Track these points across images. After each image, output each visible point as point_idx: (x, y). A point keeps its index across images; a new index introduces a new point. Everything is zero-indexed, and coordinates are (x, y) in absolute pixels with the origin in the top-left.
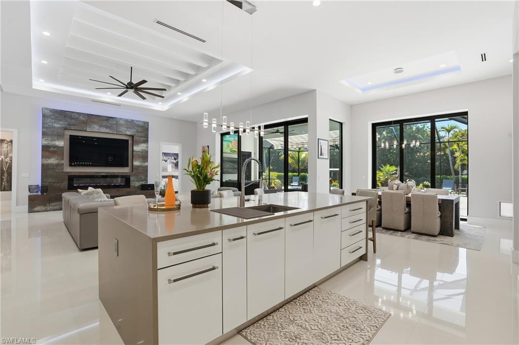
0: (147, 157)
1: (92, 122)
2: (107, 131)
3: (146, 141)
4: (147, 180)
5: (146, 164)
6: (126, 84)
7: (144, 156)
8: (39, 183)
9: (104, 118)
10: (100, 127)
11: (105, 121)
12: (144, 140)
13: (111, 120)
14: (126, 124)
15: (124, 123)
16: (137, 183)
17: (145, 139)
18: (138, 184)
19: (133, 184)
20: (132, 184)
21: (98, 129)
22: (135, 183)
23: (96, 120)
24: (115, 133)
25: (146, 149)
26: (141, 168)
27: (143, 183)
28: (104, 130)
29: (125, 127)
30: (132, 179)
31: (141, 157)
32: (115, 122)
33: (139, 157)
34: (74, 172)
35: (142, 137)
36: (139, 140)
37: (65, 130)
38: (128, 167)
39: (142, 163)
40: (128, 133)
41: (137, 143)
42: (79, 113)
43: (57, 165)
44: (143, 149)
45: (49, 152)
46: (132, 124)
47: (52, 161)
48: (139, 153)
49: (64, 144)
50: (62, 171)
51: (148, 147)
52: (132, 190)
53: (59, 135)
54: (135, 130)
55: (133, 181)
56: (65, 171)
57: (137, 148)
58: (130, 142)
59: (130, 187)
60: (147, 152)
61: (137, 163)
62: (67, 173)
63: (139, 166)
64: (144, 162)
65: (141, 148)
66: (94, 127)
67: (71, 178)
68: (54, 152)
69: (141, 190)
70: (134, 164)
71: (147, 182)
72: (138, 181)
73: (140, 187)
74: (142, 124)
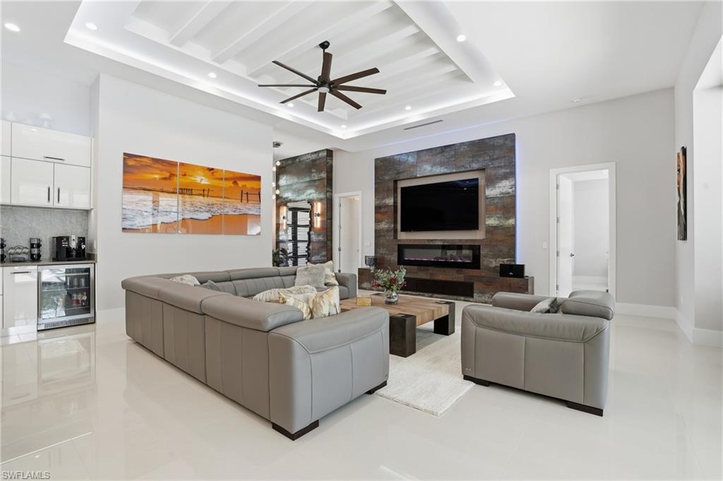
0: (514, 207)
1: (422, 161)
2: (443, 170)
3: (511, 174)
4: (513, 256)
5: (511, 221)
6: (316, 79)
7: (508, 206)
9: (438, 151)
10: (433, 166)
11: (440, 155)
12: (507, 173)
13: (448, 150)
14: (471, 150)
15: (468, 149)
16: (493, 260)
17: (508, 171)
18: (495, 263)
19: (485, 263)
20: (484, 262)
21: (432, 171)
22: (491, 262)
23: (427, 157)
24: (454, 171)
25: (510, 190)
26: (501, 231)
27: (506, 261)
29: (469, 157)
30: (483, 252)
31: (500, 209)
32: (453, 153)
33: (497, 209)
34: (407, 240)
35: (501, 167)
36: (495, 175)
37: (396, 182)
38: (478, 229)
39: (502, 220)
40: (475, 166)
41: (491, 181)
42: (408, 154)
43: (388, 231)
44: (504, 191)
45: (381, 213)
46: (481, 147)
47: (384, 226)
48: (496, 201)
49: (395, 202)
50: (395, 237)
51: (515, 185)
52: (483, 274)
53: (388, 190)
54: (487, 158)
55: (486, 256)
56: (399, 238)
57: (491, 192)
58: (482, 183)
59: (481, 267)
60: (513, 197)
61: (492, 222)
62: (399, 240)
63: (496, 228)
64: (508, 219)
65: (501, 190)
66: (425, 170)
67: (401, 248)
68: (385, 213)
69: (501, 276)
70: (487, 223)
71: (514, 261)
72: (495, 256)
73: (498, 269)
74: (501, 141)
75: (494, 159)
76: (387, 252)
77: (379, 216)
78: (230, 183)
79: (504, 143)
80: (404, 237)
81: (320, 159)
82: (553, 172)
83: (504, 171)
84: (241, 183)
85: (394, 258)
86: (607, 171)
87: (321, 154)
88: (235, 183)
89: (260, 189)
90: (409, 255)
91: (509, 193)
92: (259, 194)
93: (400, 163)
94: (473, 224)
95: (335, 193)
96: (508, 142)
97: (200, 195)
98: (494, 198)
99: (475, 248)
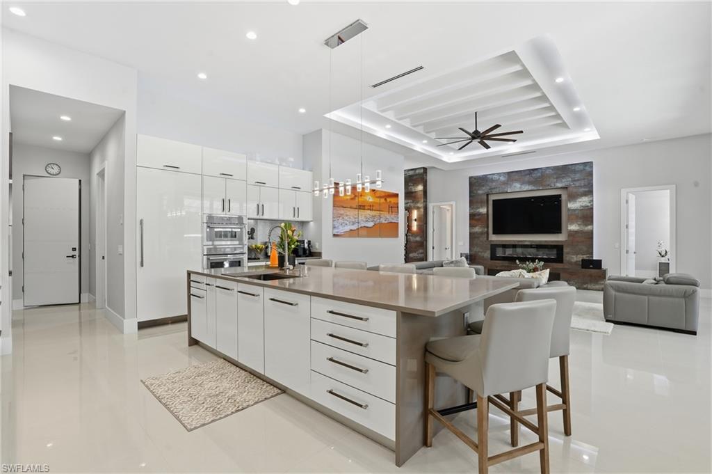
0: (592, 217)
1: (513, 180)
2: (530, 188)
3: (590, 192)
4: (592, 254)
5: (589, 228)
7: (587, 216)
8: (467, 251)
9: (527, 172)
10: (521, 185)
11: (528, 176)
12: (585, 192)
13: (536, 172)
14: (555, 174)
15: (553, 172)
16: (574, 256)
17: (587, 189)
18: (577, 259)
19: (568, 259)
20: (567, 257)
21: (520, 188)
22: (573, 258)
23: (517, 177)
24: (541, 188)
25: (589, 204)
26: (580, 235)
27: (585, 257)
28: (526, 187)
29: (553, 178)
30: (565, 250)
31: (581, 218)
32: (539, 174)
33: (577, 218)
34: (497, 241)
35: (581, 187)
36: (576, 193)
37: (487, 195)
38: (561, 233)
39: (582, 226)
40: (559, 185)
41: (573, 197)
42: (499, 174)
43: (482, 233)
44: (584, 205)
45: (476, 220)
46: (563, 170)
47: (477, 229)
48: (577, 212)
49: (488, 211)
50: (488, 239)
51: (593, 201)
52: (566, 267)
53: (482, 202)
54: (570, 179)
55: (568, 253)
56: (490, 239)
57: (572, 205)
58: (564, 198)
59: (564, 261)
60: (590, 209)
61: (573, 227)
62: (491, 241)
63: (576, 232)
64: (586, 225)
65: (581, 204)
66: (515, 187)
67: (494, 247)
68: (479, 220)
69: (583, 268)
70: (569, 228)
71: (592, 257)
72: (577, 254)
73: (581, 263)
74: (582, 167)
75: (575, 181)
76: (481, 250)
77: (473, 222)
78: (383, 200)
79: (584, 169)
80: (495, 238)
81: (416, 175)
82: (623, 192)
83: (583, 189)
84: (388, 200)
85: (487, 254)
86: (668, 191)
87: (417, 171)
88: (386, 199)
89: (398, 203)
90: (500, 253)
91: (588, 206)
92: (398, 207)
93: (492, 181)
94: (557, 229)
95: (430, 202)
96: (588, 168)
97: (368, 209)
98: (575, 210)
99: (559, 248)
